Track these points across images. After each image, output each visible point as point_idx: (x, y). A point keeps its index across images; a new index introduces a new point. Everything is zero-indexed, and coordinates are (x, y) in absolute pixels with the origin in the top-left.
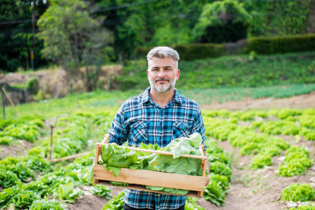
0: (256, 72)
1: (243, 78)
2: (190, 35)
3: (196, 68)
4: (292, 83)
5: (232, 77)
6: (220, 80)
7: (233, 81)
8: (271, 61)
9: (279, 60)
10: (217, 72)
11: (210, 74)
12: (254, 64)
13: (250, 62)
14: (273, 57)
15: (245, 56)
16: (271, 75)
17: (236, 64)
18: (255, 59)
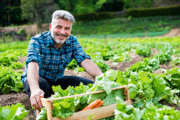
0: (132, 27)
1: (126, 29)
2: (94, 8)
3: (102, 24)
4: (151, 31)
5: (121, 29)
6: (115, 30)
7: (122, 31)
8: (139, 21)
9: (143, 20)
10: (113, 26)
11: (109, 27)
12: (131, 22)
13: (129, 21)
14: (140, 19)
15: (126, 19)
16: (140, 27)
17: (122, 23)
18: (132, 20)
